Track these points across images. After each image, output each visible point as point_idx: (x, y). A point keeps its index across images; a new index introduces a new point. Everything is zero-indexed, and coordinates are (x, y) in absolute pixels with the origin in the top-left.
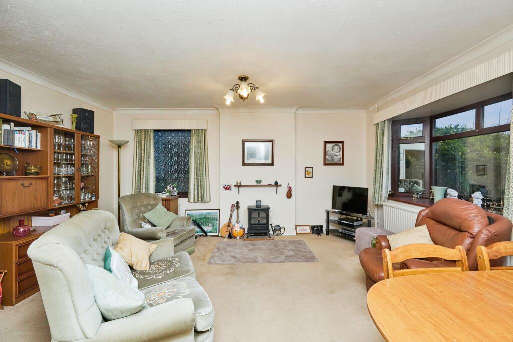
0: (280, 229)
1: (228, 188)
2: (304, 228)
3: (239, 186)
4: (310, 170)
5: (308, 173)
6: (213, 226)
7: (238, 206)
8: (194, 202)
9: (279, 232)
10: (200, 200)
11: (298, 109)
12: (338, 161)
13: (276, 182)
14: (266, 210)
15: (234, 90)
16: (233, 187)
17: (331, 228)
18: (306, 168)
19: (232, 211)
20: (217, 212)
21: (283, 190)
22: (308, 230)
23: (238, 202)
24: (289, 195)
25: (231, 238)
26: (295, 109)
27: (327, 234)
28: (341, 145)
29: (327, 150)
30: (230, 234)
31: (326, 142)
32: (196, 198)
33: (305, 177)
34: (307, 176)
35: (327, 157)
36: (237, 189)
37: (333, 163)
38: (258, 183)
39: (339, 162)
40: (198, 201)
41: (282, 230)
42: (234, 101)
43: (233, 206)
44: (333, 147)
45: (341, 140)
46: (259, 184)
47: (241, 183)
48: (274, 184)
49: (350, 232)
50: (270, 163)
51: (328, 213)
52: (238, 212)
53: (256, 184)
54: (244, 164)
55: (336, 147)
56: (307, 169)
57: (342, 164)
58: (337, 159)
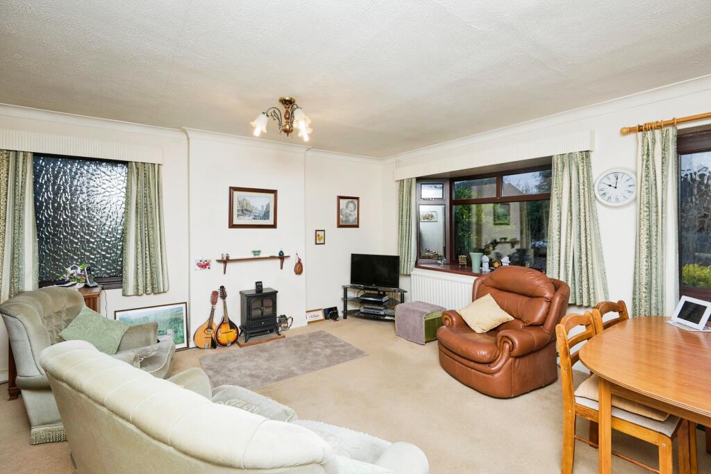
0: (287, 319)
1: (204, 265)
2: (316, 313)
3: (225, 261)
4: (321, 234)
5: (319, 238)
6: (176, 332)
7: (223, 293)
8: (137, 294)
9: (286, 325)
10: (149, 289)
11: (309, 149)
12: (353, 222)
13: (281, 252)
14: (273, 295)
15: (268, 116)
16: (214, 264)
17: (350, 308)
18: (316, 231)
19: (214, 302)
20: (182, 308)
21: (290, 264)
22: (321, 315)
23: (222, 288)
24: (299, 269)
25: (215, 348)
26: (306, 149)
27: (345, 317)
28: (356, 201)
29: (341, 208)
30: (213, 341)
31: (340, 197)
32: (141, 288)
33: (316, 244)
34: (318, 242)
35: (341, 216)
36: (222, 265)
37: (348, 224)
38: (255, 255)
39: (354, 224)
40: (146, 291)
41: (289, 321)
42: (266, 132)
43: (215, 293)
44: (348, 204)
45: (355, 196)
46: (257, 257)
47: (227, 257)
48: (278, 255)
49: (376, 311)
50: (272, 223)
51: (345, 289)
52: (225, 302)
53: (252, 256)
54: (232, 225)
55: (351, 205)
56: (318, 233)
57: (357, 226)
58: (352, 219)
